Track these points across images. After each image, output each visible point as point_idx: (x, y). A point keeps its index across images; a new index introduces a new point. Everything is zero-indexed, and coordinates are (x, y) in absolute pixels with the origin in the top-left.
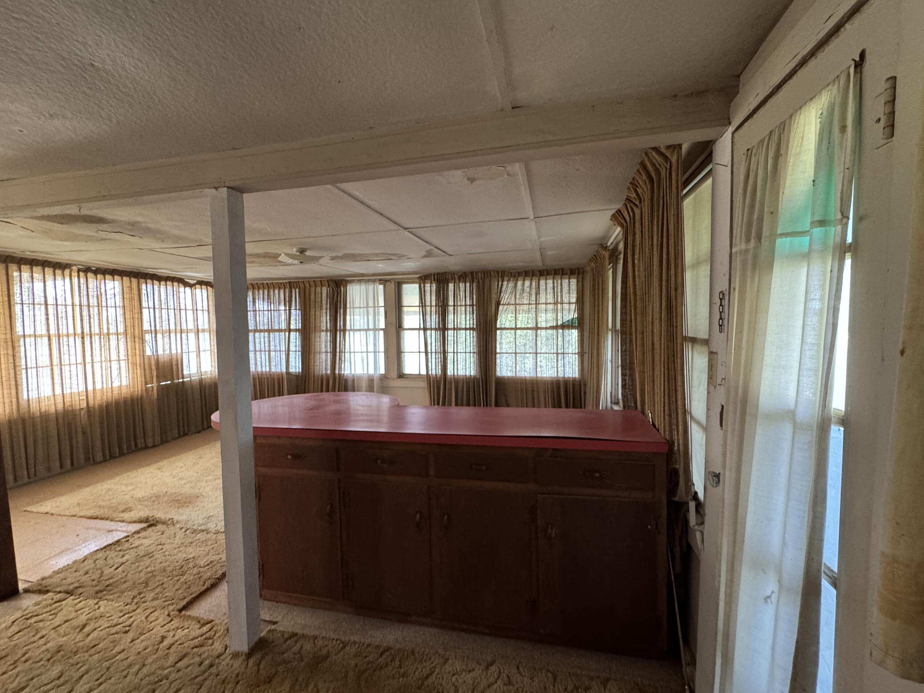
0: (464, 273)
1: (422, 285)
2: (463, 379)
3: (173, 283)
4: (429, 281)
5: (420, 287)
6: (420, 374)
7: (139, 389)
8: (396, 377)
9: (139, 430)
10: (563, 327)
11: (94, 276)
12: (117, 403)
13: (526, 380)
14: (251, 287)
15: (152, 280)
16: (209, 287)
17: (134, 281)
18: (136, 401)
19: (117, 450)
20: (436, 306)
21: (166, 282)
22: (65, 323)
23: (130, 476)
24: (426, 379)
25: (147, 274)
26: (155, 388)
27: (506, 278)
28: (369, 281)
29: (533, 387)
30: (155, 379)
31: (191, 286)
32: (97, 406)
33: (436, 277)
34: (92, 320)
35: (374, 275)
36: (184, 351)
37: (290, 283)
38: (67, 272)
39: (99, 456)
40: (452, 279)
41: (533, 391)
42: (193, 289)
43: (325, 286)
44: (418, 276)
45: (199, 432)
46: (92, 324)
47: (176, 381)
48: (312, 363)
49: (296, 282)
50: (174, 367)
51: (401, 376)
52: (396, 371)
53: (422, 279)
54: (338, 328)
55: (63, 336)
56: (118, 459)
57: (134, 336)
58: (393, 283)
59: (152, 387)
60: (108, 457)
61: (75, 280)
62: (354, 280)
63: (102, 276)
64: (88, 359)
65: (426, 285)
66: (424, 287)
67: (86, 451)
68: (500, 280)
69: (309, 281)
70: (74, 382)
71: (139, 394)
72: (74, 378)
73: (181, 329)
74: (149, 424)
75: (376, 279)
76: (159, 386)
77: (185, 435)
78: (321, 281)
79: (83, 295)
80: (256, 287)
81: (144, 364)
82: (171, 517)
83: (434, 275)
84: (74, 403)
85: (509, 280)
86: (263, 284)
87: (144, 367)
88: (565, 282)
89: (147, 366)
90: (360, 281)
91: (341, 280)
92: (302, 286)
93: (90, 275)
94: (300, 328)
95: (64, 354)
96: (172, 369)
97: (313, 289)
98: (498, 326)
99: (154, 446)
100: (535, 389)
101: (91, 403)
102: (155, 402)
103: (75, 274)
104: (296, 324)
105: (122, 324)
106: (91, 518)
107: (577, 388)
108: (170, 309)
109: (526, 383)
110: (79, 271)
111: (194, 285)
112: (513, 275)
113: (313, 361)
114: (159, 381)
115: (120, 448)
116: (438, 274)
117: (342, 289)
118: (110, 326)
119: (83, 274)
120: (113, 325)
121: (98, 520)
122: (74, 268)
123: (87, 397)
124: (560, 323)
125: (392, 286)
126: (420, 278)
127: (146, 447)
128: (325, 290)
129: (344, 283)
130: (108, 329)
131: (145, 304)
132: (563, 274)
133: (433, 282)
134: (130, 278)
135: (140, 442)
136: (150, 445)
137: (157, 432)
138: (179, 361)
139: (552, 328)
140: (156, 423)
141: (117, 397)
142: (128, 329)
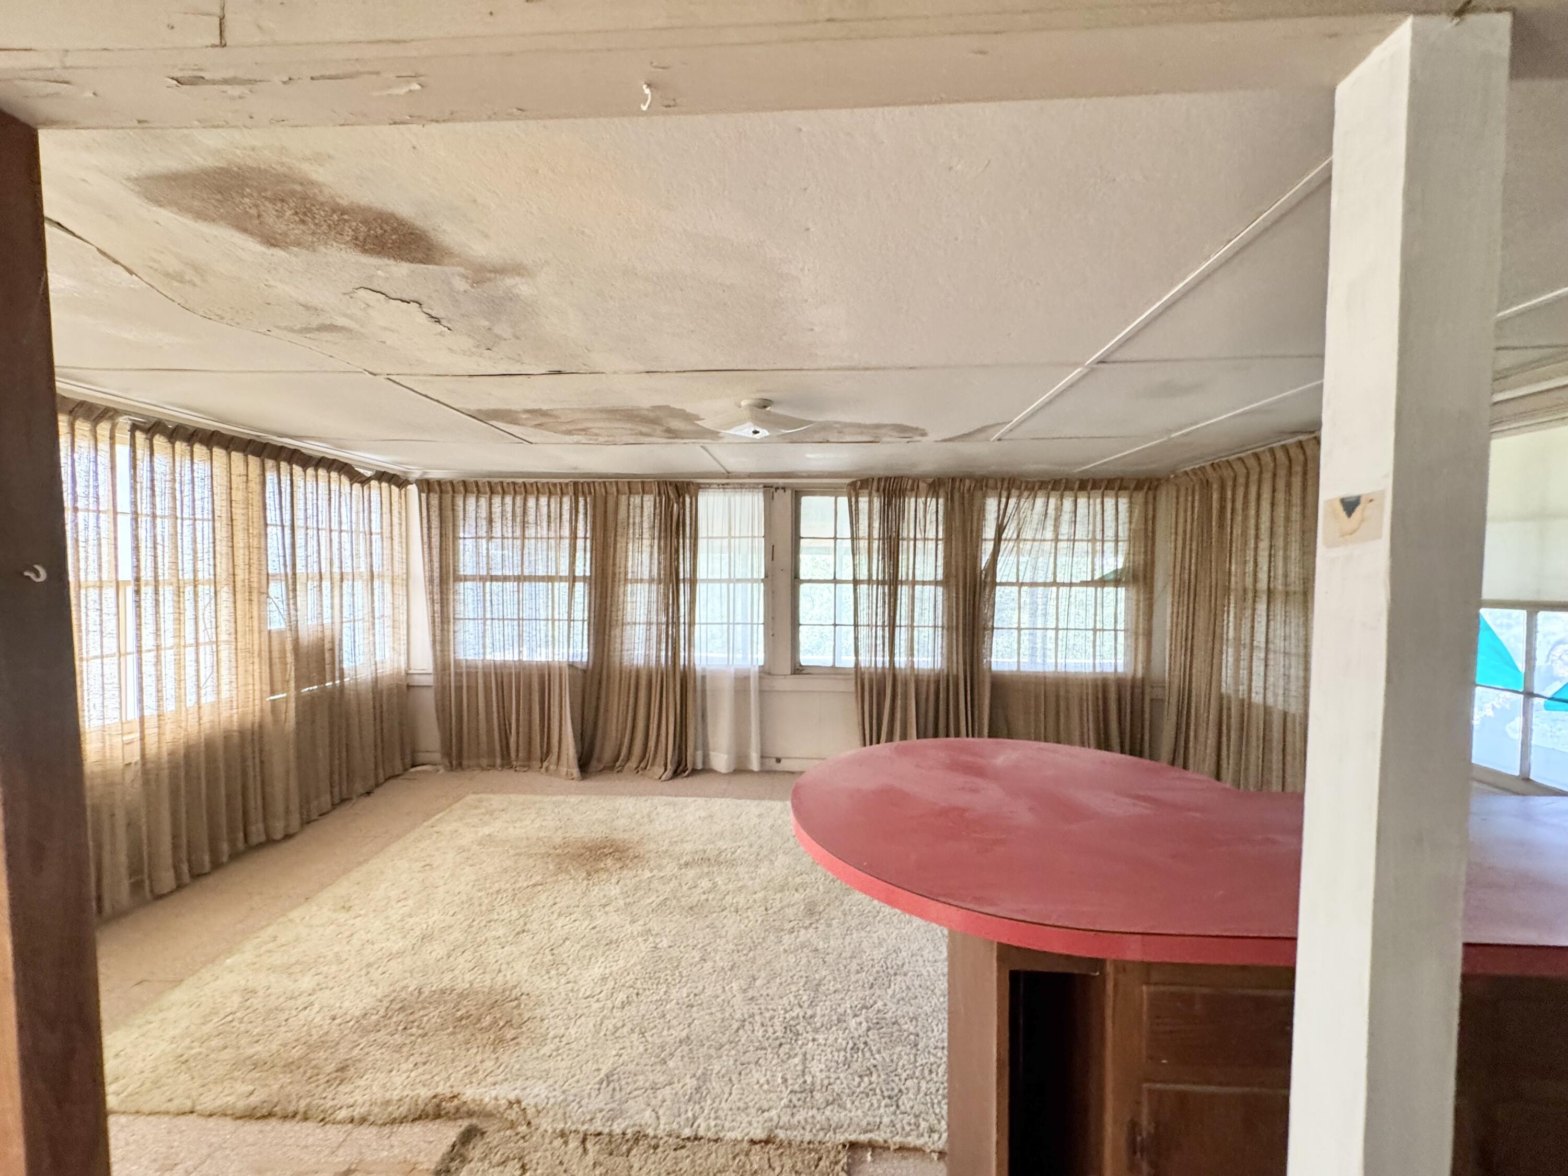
0: (939, 479)
1: (853, 500)
2: (929, 676)
3: (329, 472)
4: (866, 491)
5: (850, 502)
6: (833, 667)
7: (257, 708)
8: (789, 672)
9: (255, 803)
10: (1103, 582)
11: (169, 445)
12: (209, 745)
13: (1045, 678)
14: (488, 489)
15: (290, 462)
16: (393, 487)
17: (253, 461)
18: (249, 737)
19: (207, 858)
20: (879, 539)
21: (316, 470)
22: (93, 556)
23: (282, 940)
24: (853, 676)
25: (282, 448)
26: (292, 705)
27: (1014, 492)
28: (742, 486)
29: (1058, 692)
30: (292, 684)
31: (364, 481)
32: (165, 757)
33: (882, 484)
34: (159, 548)
35: (750, 476)
36: (344, 620)
37: (575, 484)
38: (104, 428)
39: (167, 879)
40: (912, 490)
41: (1058, 697)
42: (365, 487)
43: (651, 492)
44: (848, 481)
45: (368, 793)
46: (160, 559)
47: (328, 684)
48: (618, 646)
49: (588, 484)
50: (327, 655)
51: (798, 670)
52: (789, 664)
53: (855, 490)
54: (681, 577)
55: (87, 588)
56: (210, 880)
57: (250, 587)
58: (789, 492)
59: (287, 700)
60: (186, 878)
61: (122, 451)
62: (710, 484)
63: (184, 444)
64: (148, 641)
65: (860, 499)
66: (857, 502)
67: (135, 870)
68: (1004, 494)
69: (617, 483)
70: (112, 703)
71: (257, 721)
72: (112, 691)
73: (342, 574)
74: (278, 790)
75: (759, 484)
76: (298, 697)
77: (343, 801)
78: (643, 483)
79: (142, 488)
80: (500, 489)
81: (270, 652)
82: (512, 1097)
83: (879, 480)
84: (108, 754)
85: (1019, 497)
86: (514, 484)
87: (270, 659)
88: (1109, 502)
89: (276, 654)
90: (724, 486)
91: (688, 484)
92: (601, 491)
93: (160, 441)
94: (588, 574)
95: (88, 632)
96: (324, 659)
97: (623, 498)
98: (998, 580)
99: (288, 837)
100: (1062, 693)
101: (151, 749)
102: (292, 737)
103: (123, 436)
104: (583, 567)
105: (224, 560)
106: (250, 1115)
107: (1138, 691)
108: (322, 529)
109: (1045, 684)
110: (134, 427)
111: (369, 479)
112: (1029, 486)
113: (618, 640)
114: (298, 687)
115: (214, 852)
116: (887, 479)
117: (688, 500)
118: (200, 565)
119: (144, 436)
120: (206, 561)
121: (273, 1122)
122: (124, 422)
123: (142, 739)
124: (1097, 577)
125: (785, 498)
126: (853, 484)
127: (270, 842)
128: (649, 500)
129: (692, 487)
130: (195, 571)
131: (272, 515)
132: (1120, 489)
133: (874, 493)
134: (246, 456)
135: (257, 833)
136: (278, 836)
137: (294, 806)
138: (337, 642)
139: (1085, 584)
140: (293, 784)
141: (208, 732)
142: (239, 571)
